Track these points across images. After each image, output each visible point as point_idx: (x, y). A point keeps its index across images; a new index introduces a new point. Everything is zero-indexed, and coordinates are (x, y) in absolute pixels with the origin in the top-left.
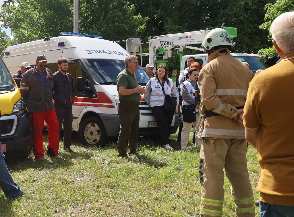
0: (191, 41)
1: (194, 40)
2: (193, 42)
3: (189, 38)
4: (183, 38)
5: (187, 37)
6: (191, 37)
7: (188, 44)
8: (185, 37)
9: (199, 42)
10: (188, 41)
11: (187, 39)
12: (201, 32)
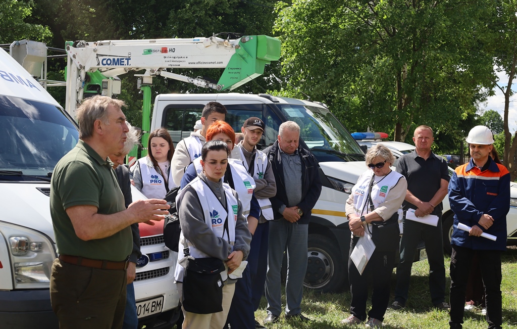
0: (175, 60)
1: (180, 59)
2: (178, 63)
3: (169, 54)
5: (164, 50)
6: (173, 50)
7: (165, 66)
8: (160, 49)
9: (194, 63)
10: (167, 59)
11: (165, 54)
12: (199, 40)
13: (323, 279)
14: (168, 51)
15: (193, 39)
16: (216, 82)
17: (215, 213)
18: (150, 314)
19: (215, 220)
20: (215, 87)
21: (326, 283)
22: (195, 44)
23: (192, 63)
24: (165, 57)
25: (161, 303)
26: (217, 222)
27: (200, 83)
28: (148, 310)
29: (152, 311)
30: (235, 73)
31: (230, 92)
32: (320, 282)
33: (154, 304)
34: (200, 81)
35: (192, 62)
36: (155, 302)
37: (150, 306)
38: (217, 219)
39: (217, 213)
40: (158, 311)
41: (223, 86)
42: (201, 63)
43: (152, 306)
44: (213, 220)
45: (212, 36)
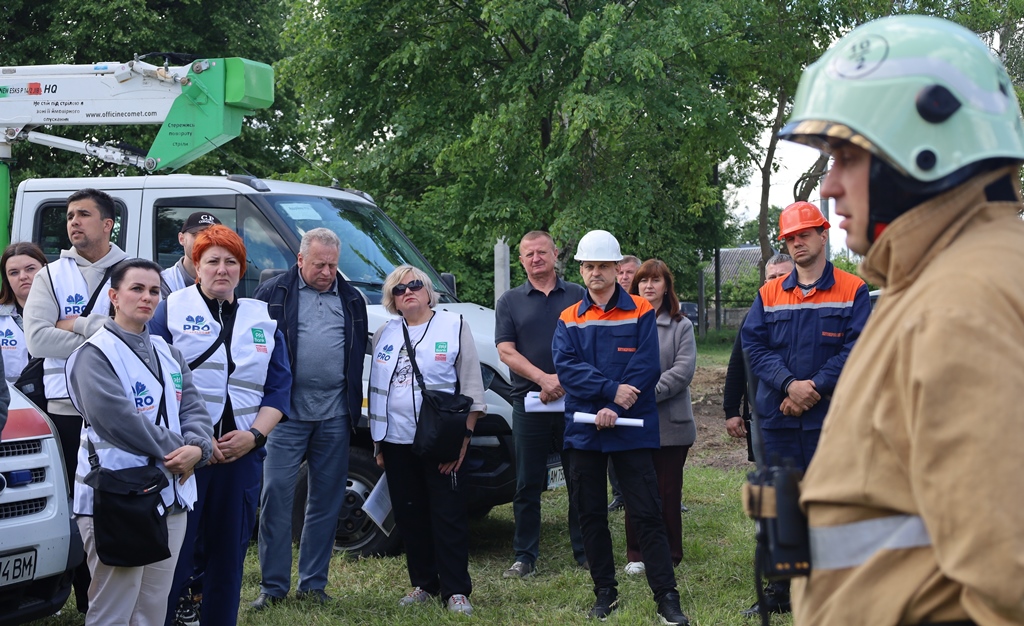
0: (57, 108)
1: (69, 108)
2: (64, 116)
3: (45, 96)
4: (15, 91)
5: (34, 89)
6: (52, 89)
7: (38, 120)
8: (26, 87)
9: (98, 115)
10: (40, 107)
11: (35, 98)
12: (106, 68)
13: (363, 531)
14: (43, 90)
15: (93, 66)
16: (143, 153)
17: (140, 388)
18: (11, 581)
19: (141, 399)
20: (141, 163)
21: (370, 539)
22: (99, 76)
23: (93, 115)
24: (36, 103)
25: (33, 563)
26: (143, 403)
27: (112, 154)
28: (7, 574)
29: (14, 577)
30: (183, 134)
31: (175, 172)
32: (358, 537)
33: (18, 564)
34: (110, 153)
35: (93, 112)
36: (20, 560)
37: (11, 568)
38: (143, 397)
39: (144, 387)
40: (26, 577)
41: (159, 160)
42: (112, 115)
43: (15, 568)
44: (136, 400)
45: (133, 59)
